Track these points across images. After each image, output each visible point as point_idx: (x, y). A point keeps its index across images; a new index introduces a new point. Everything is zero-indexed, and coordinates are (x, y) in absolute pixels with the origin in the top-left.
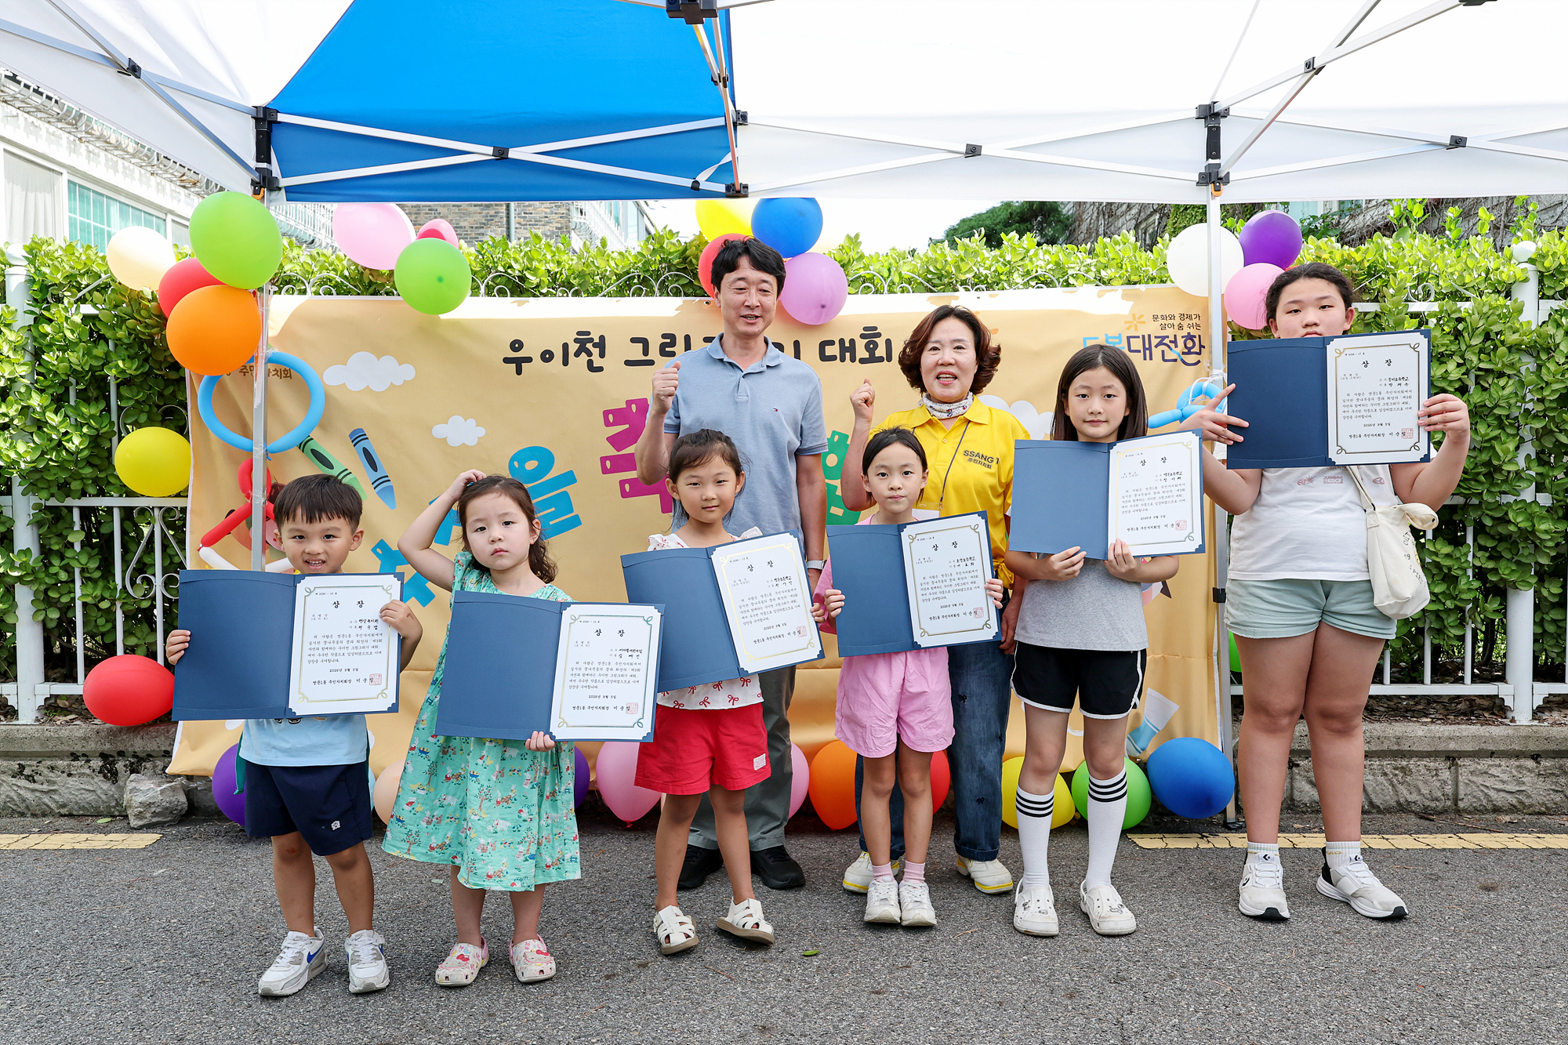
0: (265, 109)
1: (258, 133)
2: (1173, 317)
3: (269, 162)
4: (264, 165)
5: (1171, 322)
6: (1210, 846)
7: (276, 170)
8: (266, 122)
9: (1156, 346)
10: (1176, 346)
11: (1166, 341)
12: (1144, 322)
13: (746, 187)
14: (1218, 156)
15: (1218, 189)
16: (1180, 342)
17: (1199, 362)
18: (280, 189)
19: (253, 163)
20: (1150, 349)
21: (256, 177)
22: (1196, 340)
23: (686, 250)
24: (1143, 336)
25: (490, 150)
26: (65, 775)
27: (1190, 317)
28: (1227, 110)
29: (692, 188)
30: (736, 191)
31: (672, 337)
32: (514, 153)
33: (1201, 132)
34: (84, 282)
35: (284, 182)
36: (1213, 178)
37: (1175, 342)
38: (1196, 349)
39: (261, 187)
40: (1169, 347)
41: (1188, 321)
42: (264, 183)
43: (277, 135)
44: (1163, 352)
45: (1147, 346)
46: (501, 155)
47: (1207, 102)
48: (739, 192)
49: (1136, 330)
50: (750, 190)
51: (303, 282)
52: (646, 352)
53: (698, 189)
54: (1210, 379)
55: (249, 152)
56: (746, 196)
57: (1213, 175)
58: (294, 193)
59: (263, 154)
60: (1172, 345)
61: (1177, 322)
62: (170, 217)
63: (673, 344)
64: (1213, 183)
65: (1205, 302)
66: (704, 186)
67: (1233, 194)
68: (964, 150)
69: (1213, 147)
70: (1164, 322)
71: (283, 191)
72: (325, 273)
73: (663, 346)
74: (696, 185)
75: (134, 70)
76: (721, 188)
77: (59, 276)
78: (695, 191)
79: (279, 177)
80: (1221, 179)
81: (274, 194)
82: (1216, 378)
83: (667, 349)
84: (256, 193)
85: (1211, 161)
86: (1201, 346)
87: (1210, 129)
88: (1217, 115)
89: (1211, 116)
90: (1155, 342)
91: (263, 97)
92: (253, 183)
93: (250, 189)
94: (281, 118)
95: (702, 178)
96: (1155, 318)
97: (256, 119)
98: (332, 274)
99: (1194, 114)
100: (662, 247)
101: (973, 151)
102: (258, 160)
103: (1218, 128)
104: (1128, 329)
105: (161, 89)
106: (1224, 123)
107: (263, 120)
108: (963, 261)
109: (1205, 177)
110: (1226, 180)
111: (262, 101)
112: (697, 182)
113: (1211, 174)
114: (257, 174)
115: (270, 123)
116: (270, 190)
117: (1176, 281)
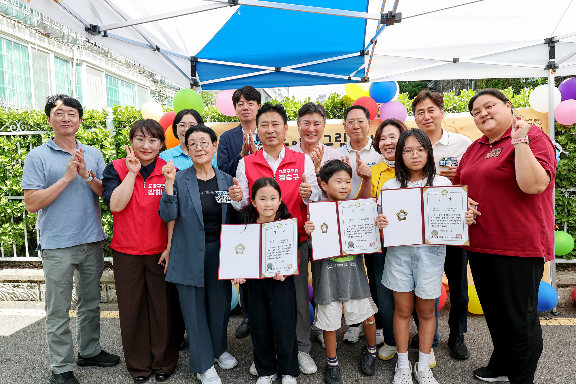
0: (194, 57)
1: (192, 66)
2: (531, 120)
3: (196, 76)
4: (194, 78)
5: (531, 122)
6: (551, 324)
8: (194, 62)
13: (368, 78)
14: (554, 58)
15: (554, 71)
18: (199, 86)
19: (191, 77)
21: (192, 82)
23: (343, 101)
25: (274, 69)
27: (538, 120)
28: (558, 41)
29: (348, 79)
30: (364, 80)
31: (339, 134)
32: (283, 69)
33: (547, 49)
34: (132, 120)
35: (201, 83)
36: (551, 67)
39: (194, 86)
41: (537, 122)
42: (194, 84)
43: (198, 67)
46: (278, 71)
47: (549, 37)
48: (366, 80)
50: (370, 79)
51: (206, 118)
52: (330, 140)
55: (189, 72)
56: (368, 82)
57: (552, 65)
58: (204, 87)
59: (193, 75)
61: (533, 122)
62: (136, 84)
63: (340, 137)
64: (552, 69)
65: (546, 116)
66: (353, 78)
67: (559, 73)
68: (452, 61)
69: (552, 55)
71: (201, 86)
72: (213, 114)
73: (336, 138)
74: (350, 78)
75: (158, 49)
76: (359, 79)
77: (124, 119)
78: (349, 81)
79: (199, 81)
80: (556, 67)
81: (198, 88)
83: (338, 139)
84: (192, 88)
85: (551, 60)
87: (551, 48)
88: (554, 42)
89: (551, 42)
91: (193, 53)
92: (191, 84)
93: (190, 86)
94: (200, 60)
95: (352, 75)
97: (191, 61)
98: (216, 114)
99: (544, 42)
100: (334, 101)
101: (456, 61)
103: (554, 47)
105: (166, 55)
106: (557, 45)
107: (193, 61)
108: (448, 102)
109: (548, 66)
110: (557, 67)
111: (193, 55)
112: (350, 77)
113: (551, 65)
114: (192, 81)
115: (196, 62)
116: (196, 86)
117: (532, 107)
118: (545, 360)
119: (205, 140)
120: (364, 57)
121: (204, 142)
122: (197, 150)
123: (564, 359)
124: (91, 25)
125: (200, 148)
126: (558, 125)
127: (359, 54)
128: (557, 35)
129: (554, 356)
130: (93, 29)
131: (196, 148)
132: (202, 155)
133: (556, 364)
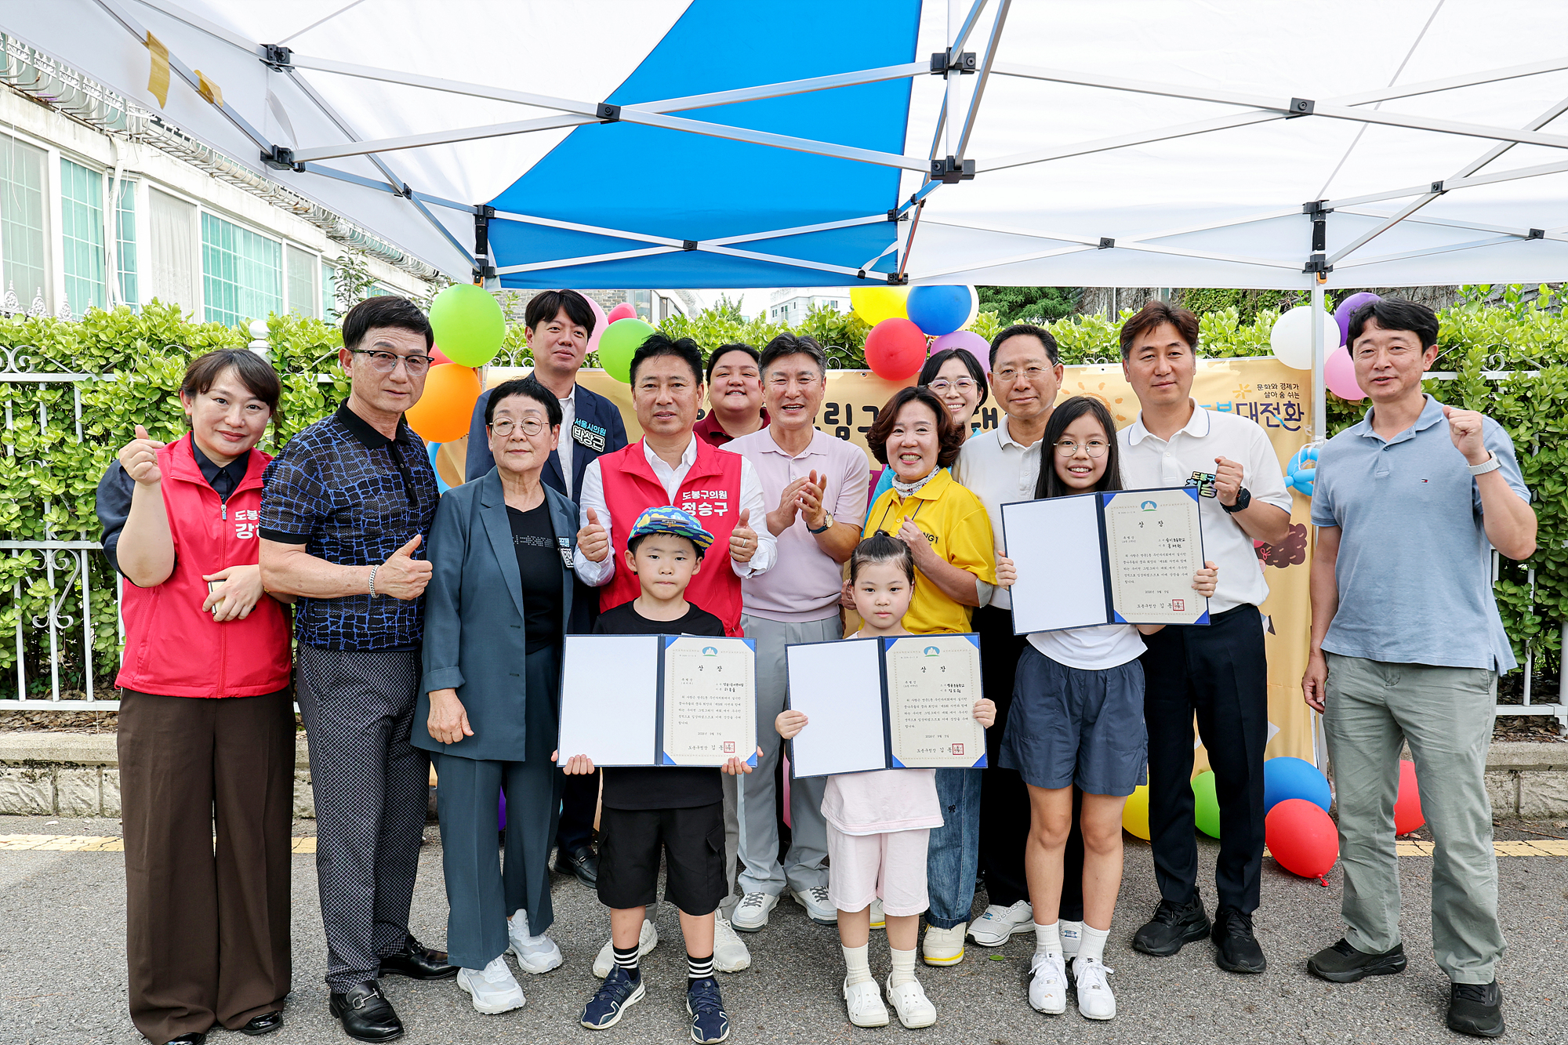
0: (485, 206)
1: (478, 228)
2: (1275, 386)
3: (486, 253)
4: (482, 256)
5: (1274, 390)
7: (492, 262)
8: (484, 217)
9: (1262, 413)
10: (1279, 413)
11: (1270, 408)
12: (1250, 391)
13: (906, 275)
14: (1323, 248)
15: (1323, 278)
16: (1282, 409)
17: (1299, 427)
18: (495, 277)
19: (474, 255)
20: (1256, 415)
21: (477, 266)
22: (1296, 408)
23: (845, 327)
24: (1251, 404)
25: (681, 243)
26: (306, 783)
27: (1289, 386)
28: (1332, 210)
29: (859, 276)
30: (896, 280)
31: (835, 406)
32: (702, 246)
33: (1307, 226)
34: (317, 355)
35: (499, 271)
36: (1318, 267)
37: (1277, 409)
38: (1296, 416)
39: (481, 276)
40: (1273, 413)
41: (1288, 390)
42: (483, 273)
43: (493, 229)
44: (1268, 418)
45: (1254, 413)
46: (690, 246)
47: (1313, 200)
48: (901, 280)
49: (1244, 398)
50: (909, 278)
51: (507, 355)
53: (863, 277)
54: (1313, 444)
55: (470, 243)
56: (906, 284)
57: (1319, 265)
58: (508, 280)
59: (481, 248)
60: (1275, 412)
61: (1279, 391)
62: (285, 241)
63: (836, 412)
64: (1320, 271)
65: (1306, 377)
66: (869, 275)
67: (1335, 281)
68: (1099, 243)
69: (1319, 241)
70: (1267, 390)
71: (498, 279)
74: (862, 274)
75: (407, 192)
76: (885, 277)
77: (298, 350)
78: (861, 279)
79: (495, 266)
80: (1327, 268)
81: (491, 280)
82: (1317, 443)
83: (831, 417)
84: (477, 281)
85: (1317, 252)
86: (1301, 413)
87: (1316, 224)
88: (1324, 211)
89: (1316, 211)
90: (1260, 408)
91: (484, 197)
92: (475, 273)
93: (472, 277)
94: (498, 214)
95: (866, 268)
96: (1260, 387)
97: (476, 216)
99: (1301, 210)
100: (824, 325)
101: (1107, 243)
102: (478, 252)
103: (1324, 222)
104: (1237, 397)
106: (1329, 219)
107: (482, 217)
108: (1090, 336)
109: (1311, 266)
110: (1331, 269)
111: (482, 201)
112: (863, 272)
113: (1316, 264)
114: (478, 264)
115: (487, 219)
116: (487, 278)
117: (1277, 355)
118: (1289, 928)
119: (534, 416)
120: (896, 224)
121: (530, 423)
122: (512, 437)
123: (1330, 924)
124: (274, 147)
125: (518, 433)
126: (1332, 400)
127: (885, 218)
128: (1332, 197)
129: (1309, 919)
130: (278, 157)
131: (511, 434)
132: (521, 451)
133: (1311, 935)
